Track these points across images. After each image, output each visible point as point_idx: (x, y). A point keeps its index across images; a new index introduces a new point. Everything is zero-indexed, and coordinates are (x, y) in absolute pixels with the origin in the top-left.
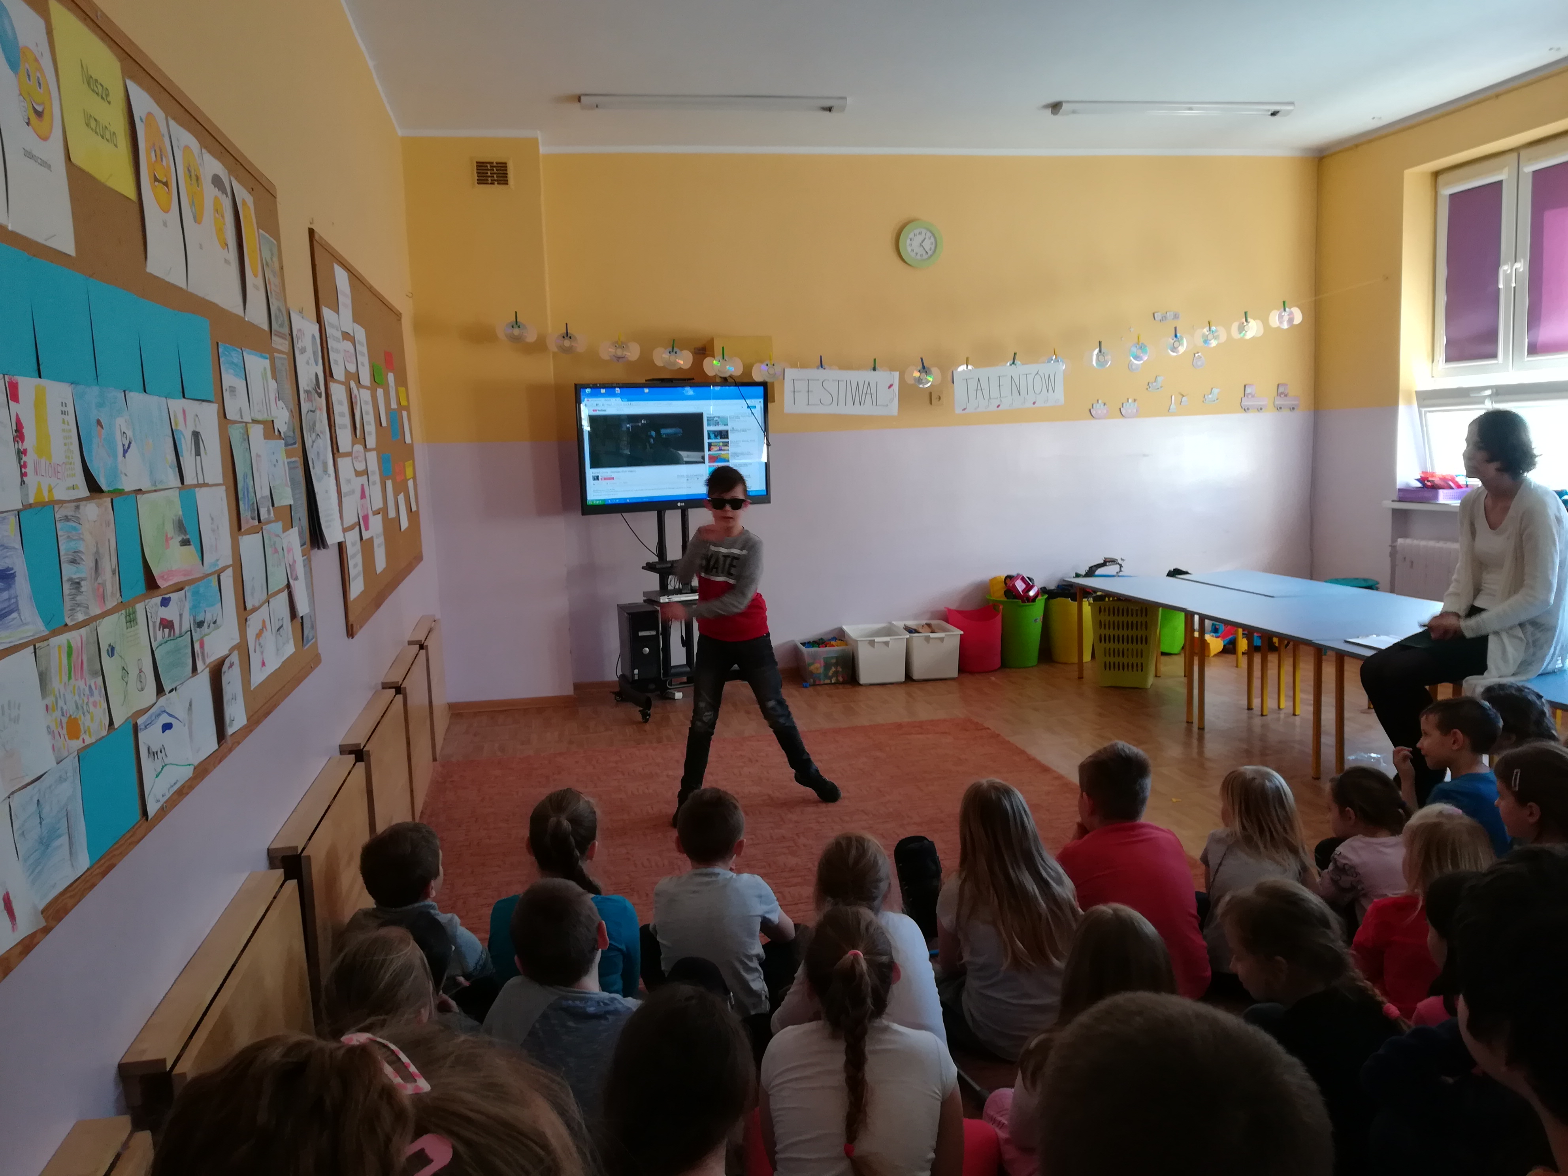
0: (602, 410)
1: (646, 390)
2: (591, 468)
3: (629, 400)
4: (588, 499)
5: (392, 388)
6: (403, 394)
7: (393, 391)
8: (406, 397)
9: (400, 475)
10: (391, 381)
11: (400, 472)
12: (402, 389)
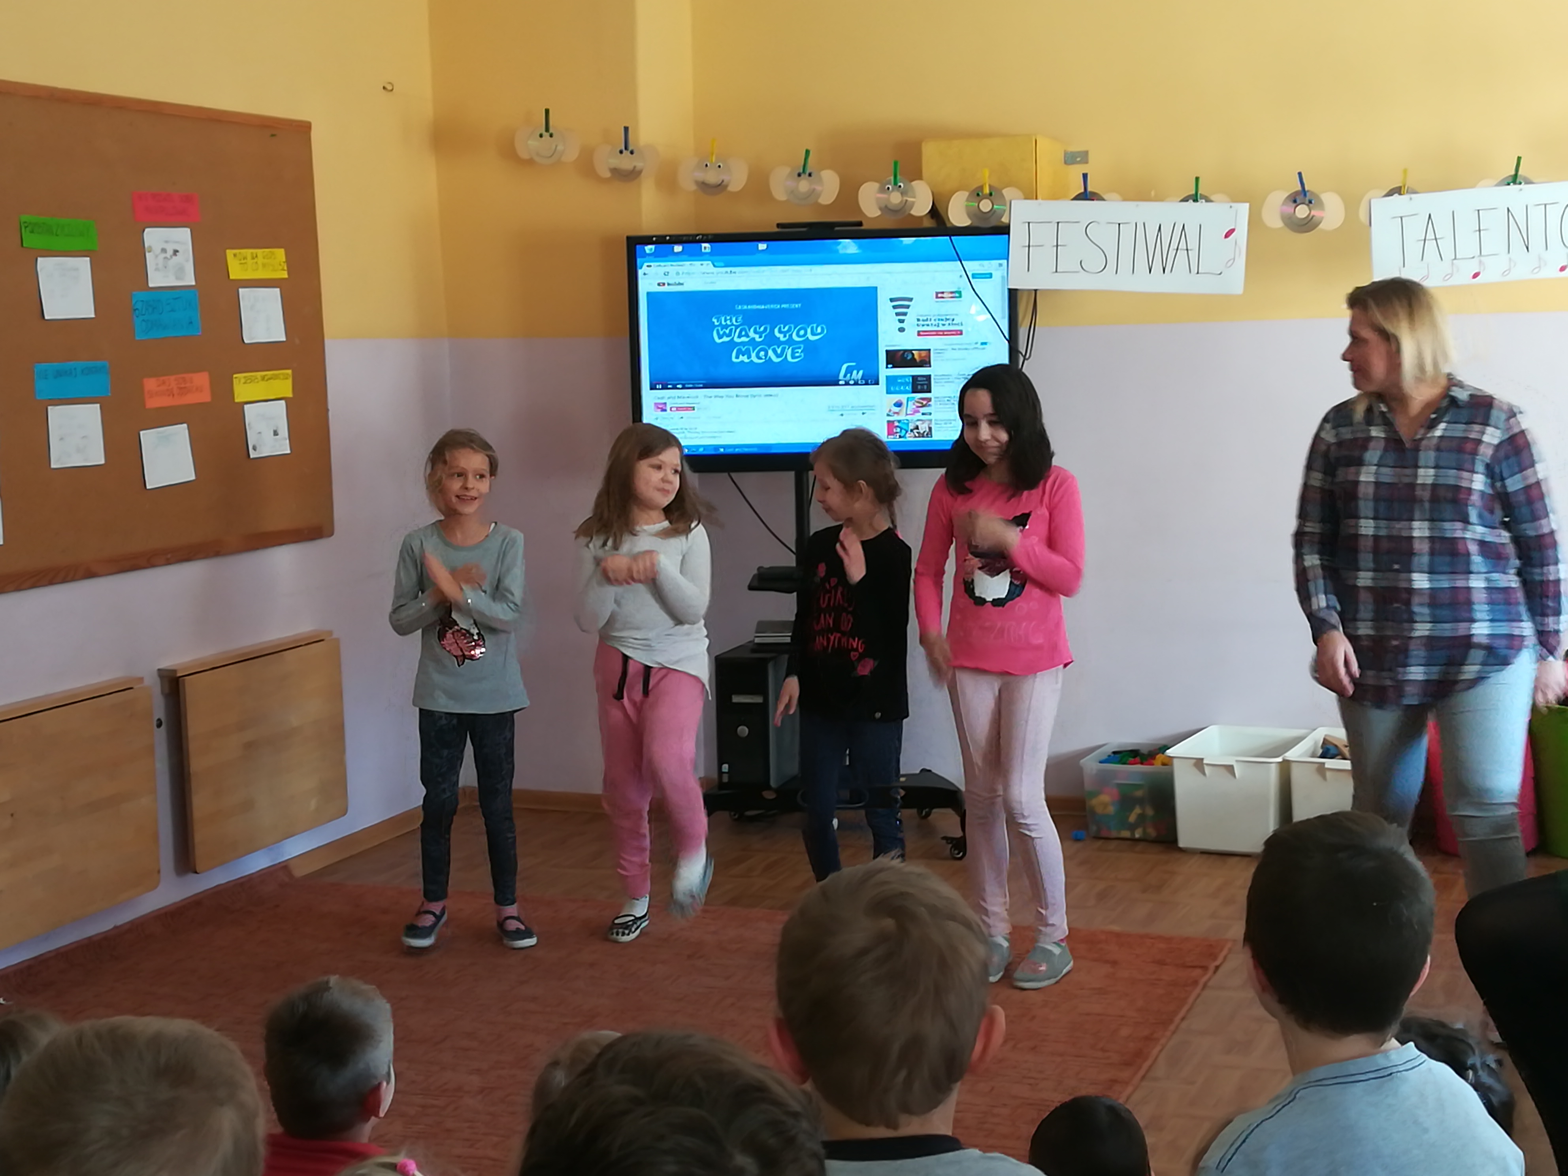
0: (676, 284)
1: (762, 246)
2: (653, 387)
3: (726, 266)
5: (176, 252)
6: (255, 260)
7: (174, 257)
8: (282, 264)
9: (171, 396)
10: (167, 242)
11: (183, 391)
12: (254, 251)
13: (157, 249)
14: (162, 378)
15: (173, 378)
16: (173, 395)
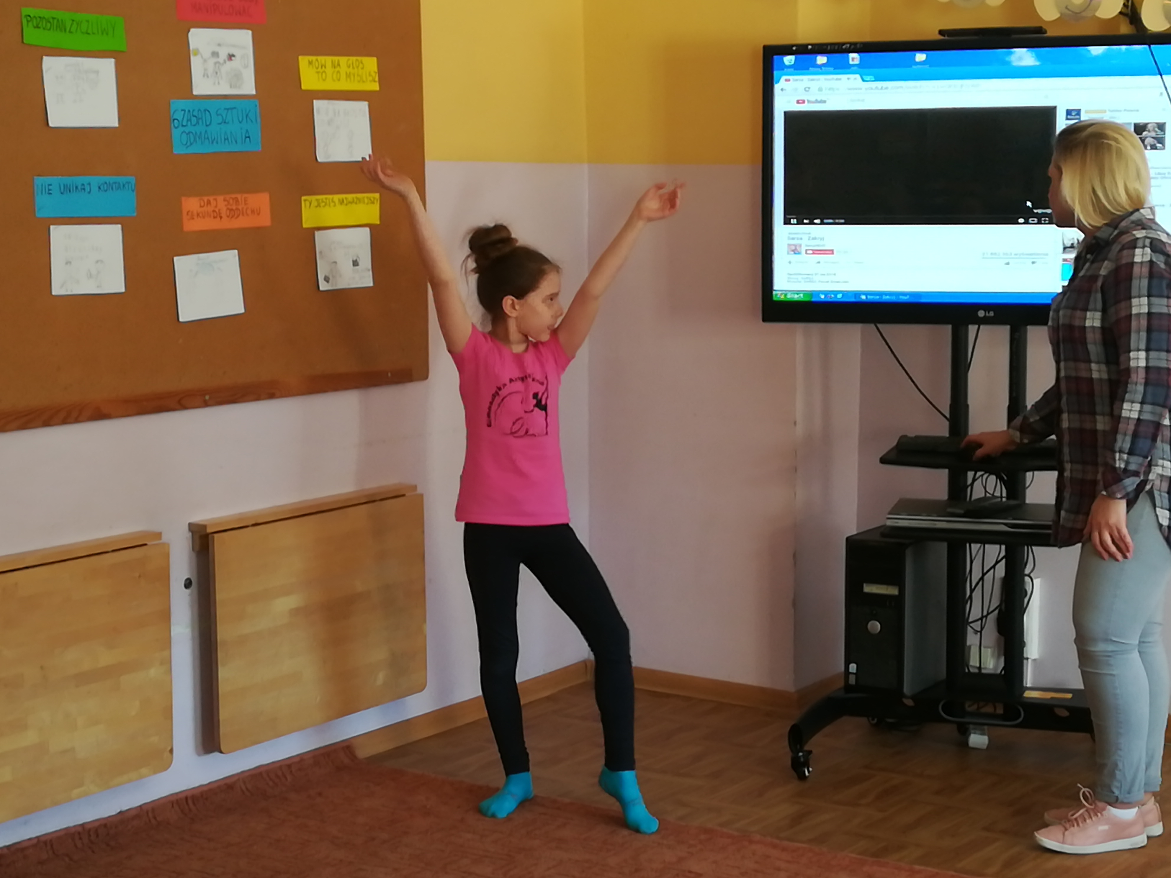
0: (816, 102)
1: (920, 57)
2: (787, 222)
3: (876, 80)
4: (775, 287)
5: (231, 57)
6: (338, 69)
7: (228, 63)
8: (373, 74)
9: (219, 218)
10: (219, 45)
11: (233, 213)
12: (336, 59)
13: (206, 53)
14: (205, 199)
15: (220, 198)
16: (221, 217)
